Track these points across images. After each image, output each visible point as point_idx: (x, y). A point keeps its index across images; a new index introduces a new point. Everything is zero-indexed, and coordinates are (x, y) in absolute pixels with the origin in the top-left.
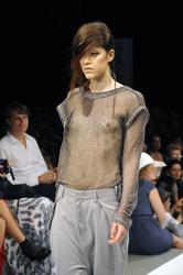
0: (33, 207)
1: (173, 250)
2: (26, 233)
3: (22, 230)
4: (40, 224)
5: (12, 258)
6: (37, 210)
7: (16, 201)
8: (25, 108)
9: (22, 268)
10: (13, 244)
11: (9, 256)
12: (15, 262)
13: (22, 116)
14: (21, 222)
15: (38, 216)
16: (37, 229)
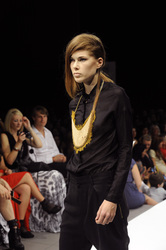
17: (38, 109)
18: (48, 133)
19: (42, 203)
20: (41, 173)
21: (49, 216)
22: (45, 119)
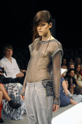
0: (14, 87)
1: (70, 105)
2: (11, 97)
3: (9, 96)
4: (17, 94)
5: (5, 107)
6: (16, 88)
7: (7, 85)
8: (11, 47)
9: (9, 111)
10: (6, 102)
11: (4, 107)
12: (6, 109)
13: (10, 50)
14: (9, 93)
15: (16, 90)
16: (15, 96)
17: (7, 46)
18: (14, 60)
19: (9, 102)
20: (10, 84)
21: (14, 110)
22: (11, 52)
